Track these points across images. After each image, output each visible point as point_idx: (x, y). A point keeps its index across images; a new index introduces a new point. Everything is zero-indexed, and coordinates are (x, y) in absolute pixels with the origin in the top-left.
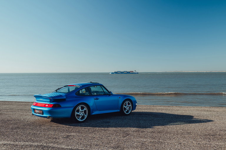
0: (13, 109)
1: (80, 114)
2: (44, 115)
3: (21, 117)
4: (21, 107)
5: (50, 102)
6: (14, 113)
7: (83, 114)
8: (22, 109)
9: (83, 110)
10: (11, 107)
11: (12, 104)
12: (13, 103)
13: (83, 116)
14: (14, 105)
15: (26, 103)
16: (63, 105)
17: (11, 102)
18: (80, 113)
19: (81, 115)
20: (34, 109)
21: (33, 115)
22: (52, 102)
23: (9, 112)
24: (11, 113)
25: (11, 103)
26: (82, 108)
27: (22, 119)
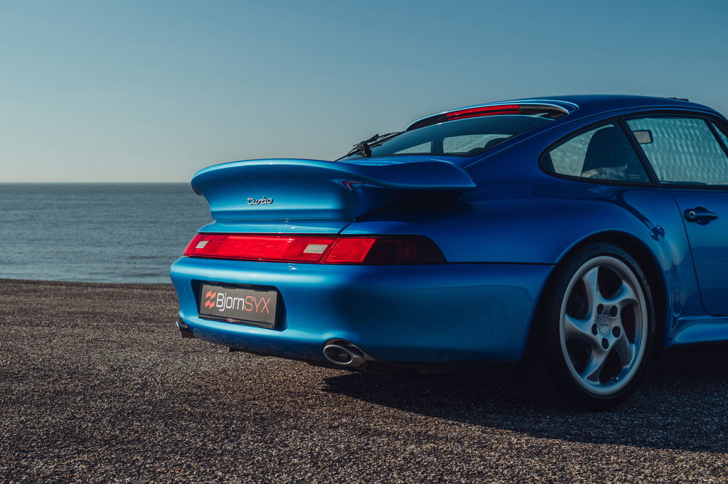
0: (36, 311)
1: (594, 331)
2: (290, 333)
3: (95, 356)
4: (86, 304)
5: (344, 216)
6: (46, 330)
7: (616, 331)
8: (95, 315)
9: (616, 303)
10: (32, 301)
11: (35, 291)
12: (41, 287)
13: (613, 349)
14: (46, 296)
15: (111, 289)
16: (457, 248)
17: (28, 282)
18: (592, 321)
19: (605, 342)
20: (197, 285)
21: (188, 331)
22: (361, 219)
23: (13, 324)
24: (24, 331)
25: (32, 287)
26: (610, 284)
27: (104, 369)
